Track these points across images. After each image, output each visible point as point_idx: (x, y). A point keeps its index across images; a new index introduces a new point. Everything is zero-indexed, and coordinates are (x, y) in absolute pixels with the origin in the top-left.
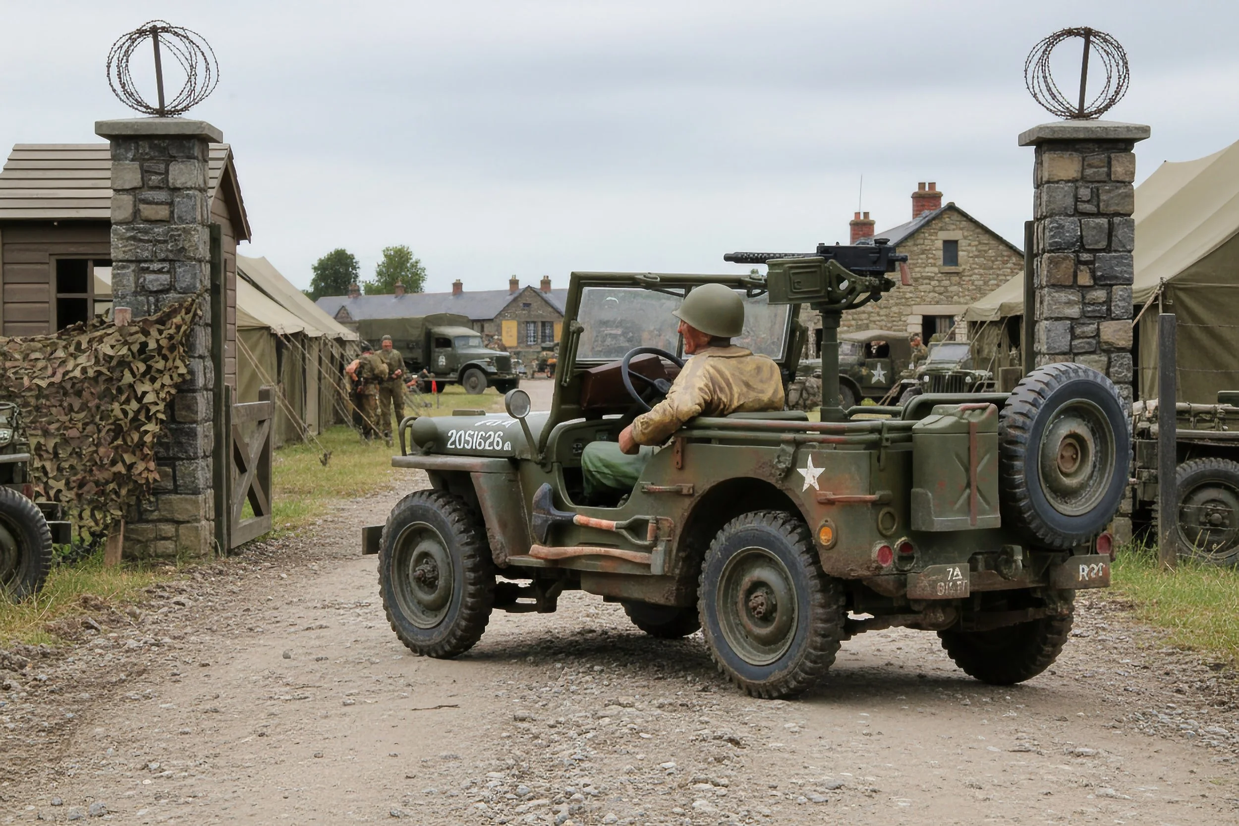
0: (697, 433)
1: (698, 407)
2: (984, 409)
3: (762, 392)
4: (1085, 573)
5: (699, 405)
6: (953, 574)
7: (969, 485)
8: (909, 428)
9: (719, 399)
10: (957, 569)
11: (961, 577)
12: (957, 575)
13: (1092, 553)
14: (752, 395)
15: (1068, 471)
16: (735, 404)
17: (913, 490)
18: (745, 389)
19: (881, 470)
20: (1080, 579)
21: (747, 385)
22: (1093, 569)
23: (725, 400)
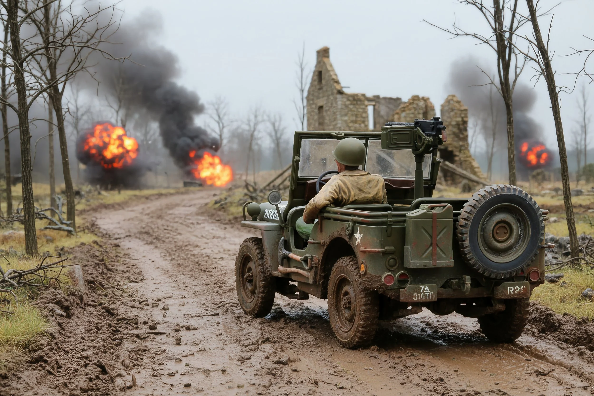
0: (326, 215)
1: (327, 202)
2: (445, 206)
3: (369, 193)
4: (511, 291)
5: (329, 201)
6: (424, 290)
7: (431, 245)
8: (404, 215)
9: (342, 197)
10: (427, 288)
11: (429, 291)
12: (427, 290)
13: (527, 280)
14: (362, 196)
15: (500, 239)
16: (351, 200)
17: (406, 246)
18: (358, 192)
19: (389, 236)
20: (509, 294)
21: (360, 190)
22: (517, 288)
23: (346, 198)
